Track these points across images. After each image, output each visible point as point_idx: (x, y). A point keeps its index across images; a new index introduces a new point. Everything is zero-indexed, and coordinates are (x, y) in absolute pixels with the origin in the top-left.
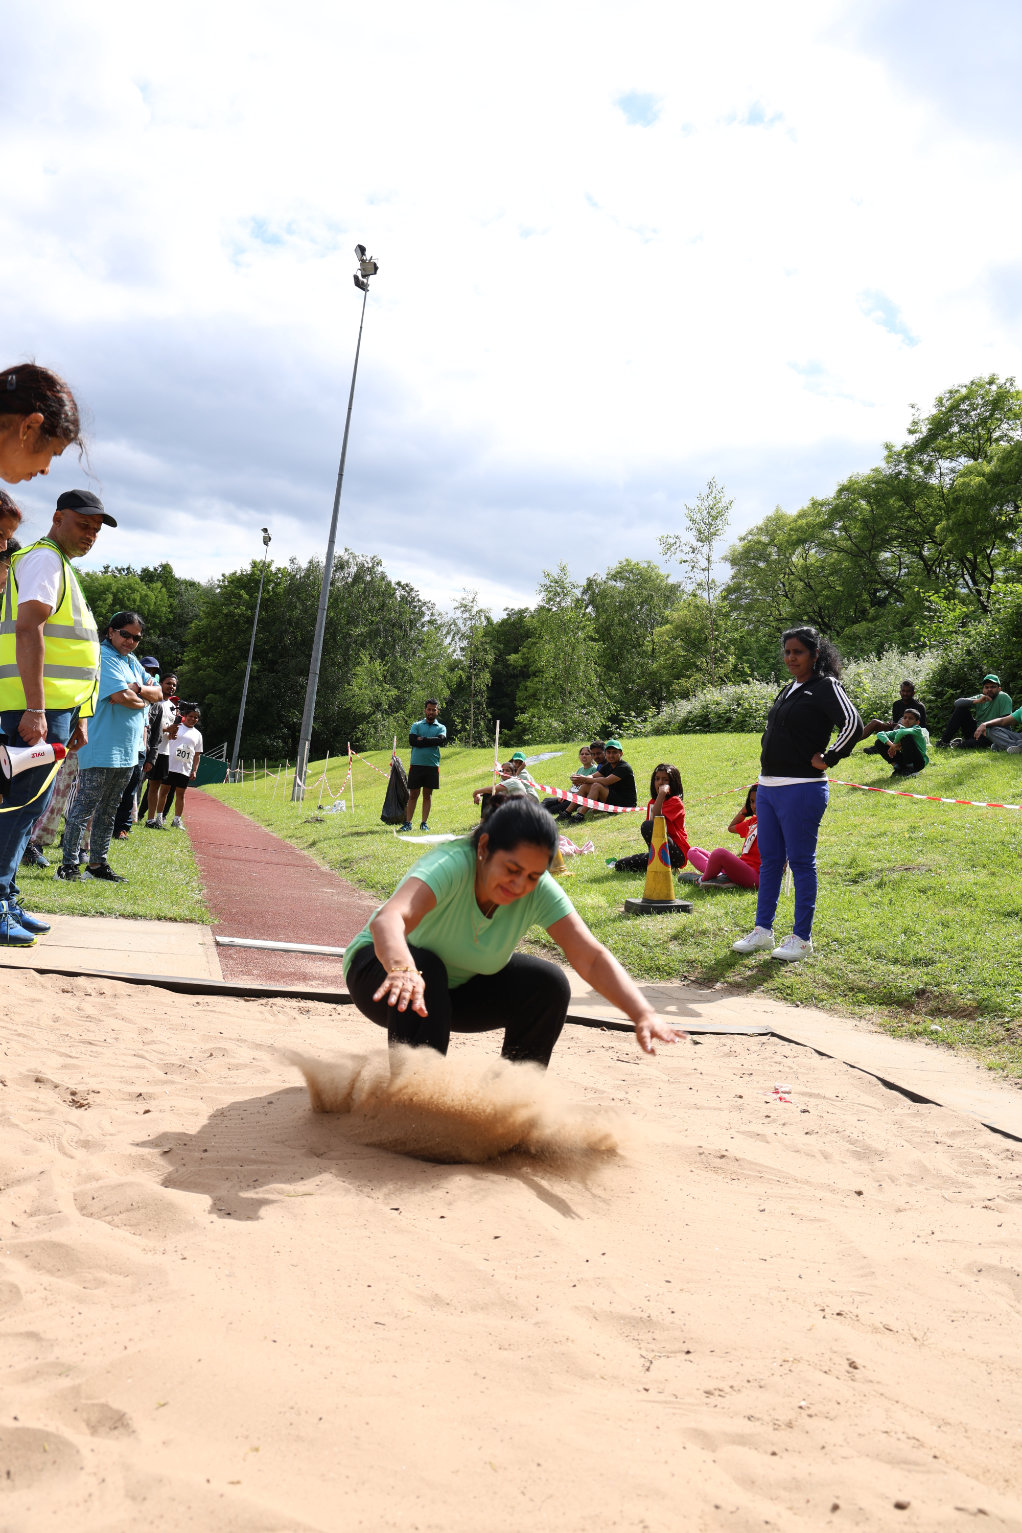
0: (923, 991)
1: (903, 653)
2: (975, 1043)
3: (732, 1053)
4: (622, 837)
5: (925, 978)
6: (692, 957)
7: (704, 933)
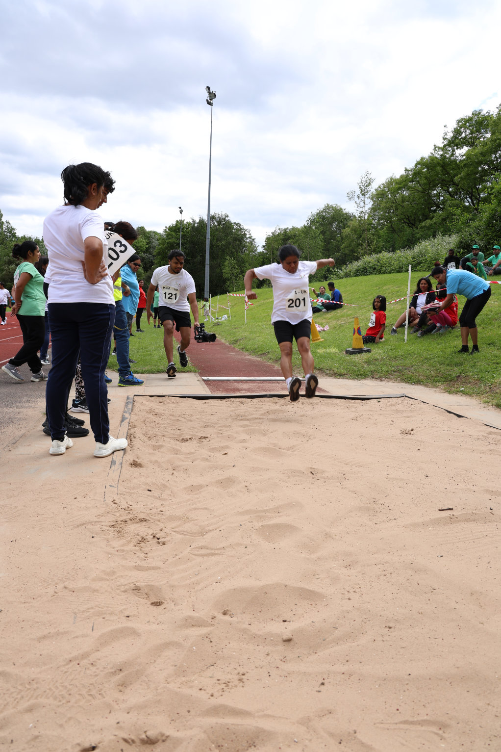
0: (459, 376)
1: (444, 235)
2: (479, 394)
3: (392, 405)
4: (339, 323)
5: (460, 371)
6: (373, 369)
7: (376, 360)
